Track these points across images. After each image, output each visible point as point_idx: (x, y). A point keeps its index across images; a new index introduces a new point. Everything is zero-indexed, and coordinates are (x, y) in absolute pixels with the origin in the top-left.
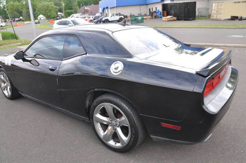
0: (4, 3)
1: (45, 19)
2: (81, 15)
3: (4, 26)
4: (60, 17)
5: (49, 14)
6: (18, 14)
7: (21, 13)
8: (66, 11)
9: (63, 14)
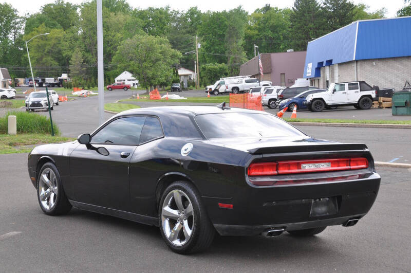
0: (18, 31)
1: (136, 87)
2: (247, 82)
3: (12, 98)
4: (182, 84)
5: (150, 73)
6: (55, 64)
7: (64, 64)
8: (203, 66)
9: (194, 76)
